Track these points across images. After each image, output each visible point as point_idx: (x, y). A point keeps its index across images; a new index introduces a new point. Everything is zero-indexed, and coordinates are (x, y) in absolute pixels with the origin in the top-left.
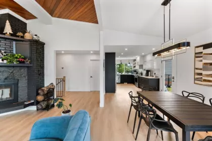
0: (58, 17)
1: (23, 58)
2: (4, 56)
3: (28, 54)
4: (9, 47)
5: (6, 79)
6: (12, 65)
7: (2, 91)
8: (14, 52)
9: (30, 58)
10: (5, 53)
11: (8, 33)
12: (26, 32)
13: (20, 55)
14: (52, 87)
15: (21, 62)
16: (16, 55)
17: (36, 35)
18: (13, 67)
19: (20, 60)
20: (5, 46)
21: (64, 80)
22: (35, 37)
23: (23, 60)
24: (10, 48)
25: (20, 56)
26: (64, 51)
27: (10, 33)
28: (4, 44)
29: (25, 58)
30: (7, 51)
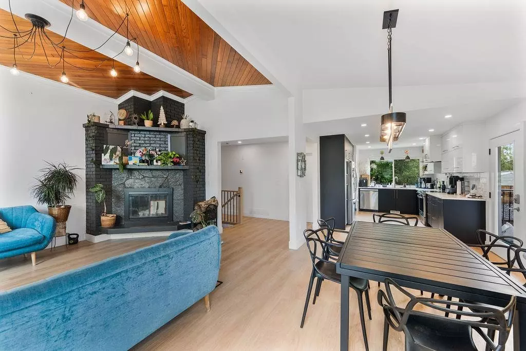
0: (222, 86)
1: (177, 157)
2: (159, 155)
3: (183, 151)
4: (163, 142)
5: (160, 187)
6: (165, 167)
7: (158, 203)
8: (169, 150)
9: (187, 158)
10: (160, 151)
11: (162, 124)
12: (183, 119)
13: (174, 153)
14: (213, 203)
15: (175, 163)
16: (170, 154)
17: (192, 122)
18: (168, 170)
19: (175, 160)
20: (159, 142)
21: (238, 195)
22: (191, 124)
23: (178, 160)
24: (165, 144)
25: (174, 155)
26: (241, 140)
27: (164, 124)
28: (159, 139)
29: (180, 158)
30: (161, 149)
